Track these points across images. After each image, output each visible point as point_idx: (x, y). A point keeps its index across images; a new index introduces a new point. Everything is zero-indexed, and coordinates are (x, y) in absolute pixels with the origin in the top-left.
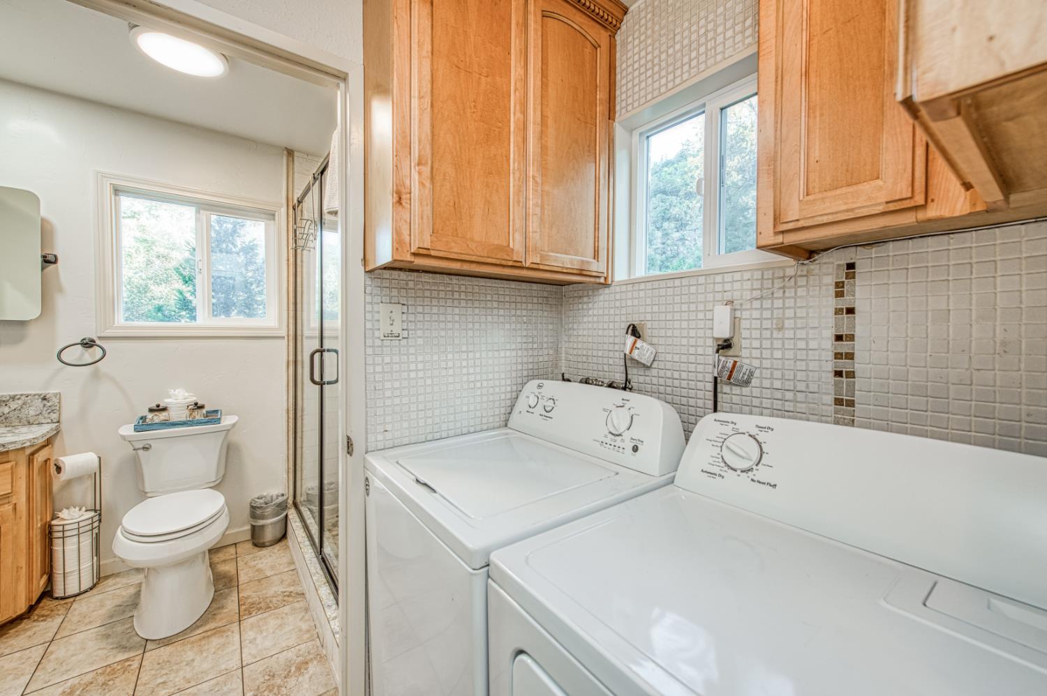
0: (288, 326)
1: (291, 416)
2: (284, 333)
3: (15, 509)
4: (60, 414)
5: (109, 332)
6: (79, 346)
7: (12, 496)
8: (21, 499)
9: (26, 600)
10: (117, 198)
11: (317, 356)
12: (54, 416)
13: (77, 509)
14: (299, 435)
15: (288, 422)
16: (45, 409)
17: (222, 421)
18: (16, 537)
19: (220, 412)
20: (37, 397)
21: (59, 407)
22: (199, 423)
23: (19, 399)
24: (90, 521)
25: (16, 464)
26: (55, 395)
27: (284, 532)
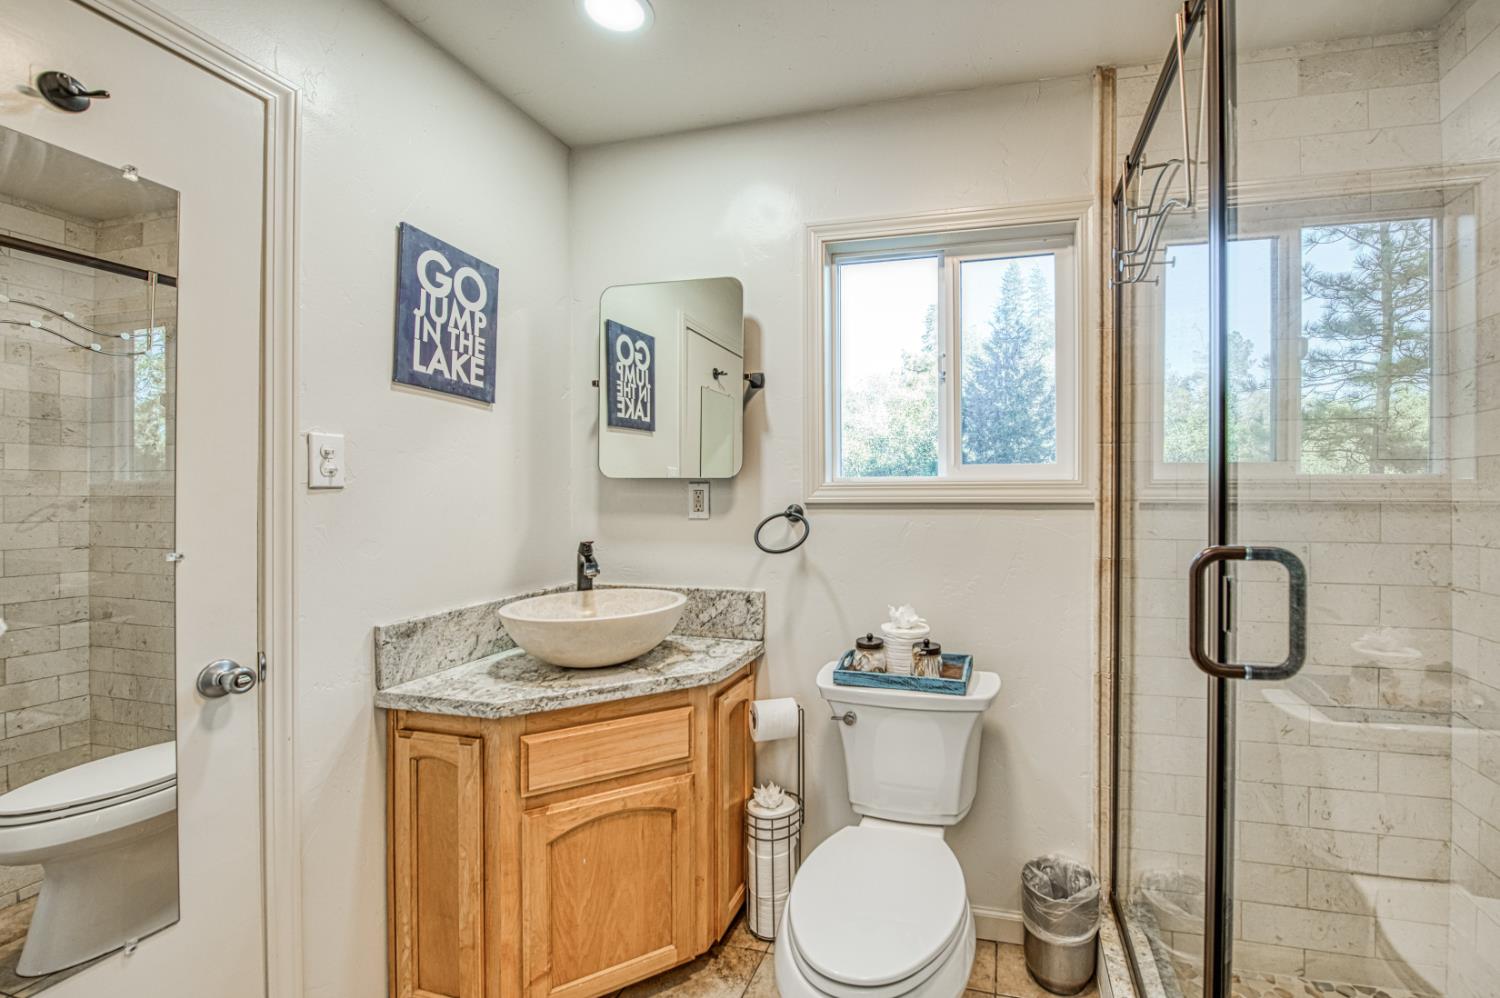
0: (1101, 479)
1: (1107, 690)
2: (1091, 494)
3: (693, 783)
4: (764, 626)
5: (818, 496)
6: (784, 518)
7: (692, 761)
8: (703, 769)
9: (709, 933)
10: (835, 267)
11: (1211, 572)
12: (758, 629)
13: (778, 789)
14: (1124, 738)
15: (1100, 702)
16: (749, 617)
17: (970, 689)
18: (695, 829)
19: (968, 660)
20: (741, 596)
21: (764, 616)
22: (930, 687)
23: (725, 598)
24: (785, 822)
25: (695, 710)
26: (759, 594)
27: (1091, 973)
